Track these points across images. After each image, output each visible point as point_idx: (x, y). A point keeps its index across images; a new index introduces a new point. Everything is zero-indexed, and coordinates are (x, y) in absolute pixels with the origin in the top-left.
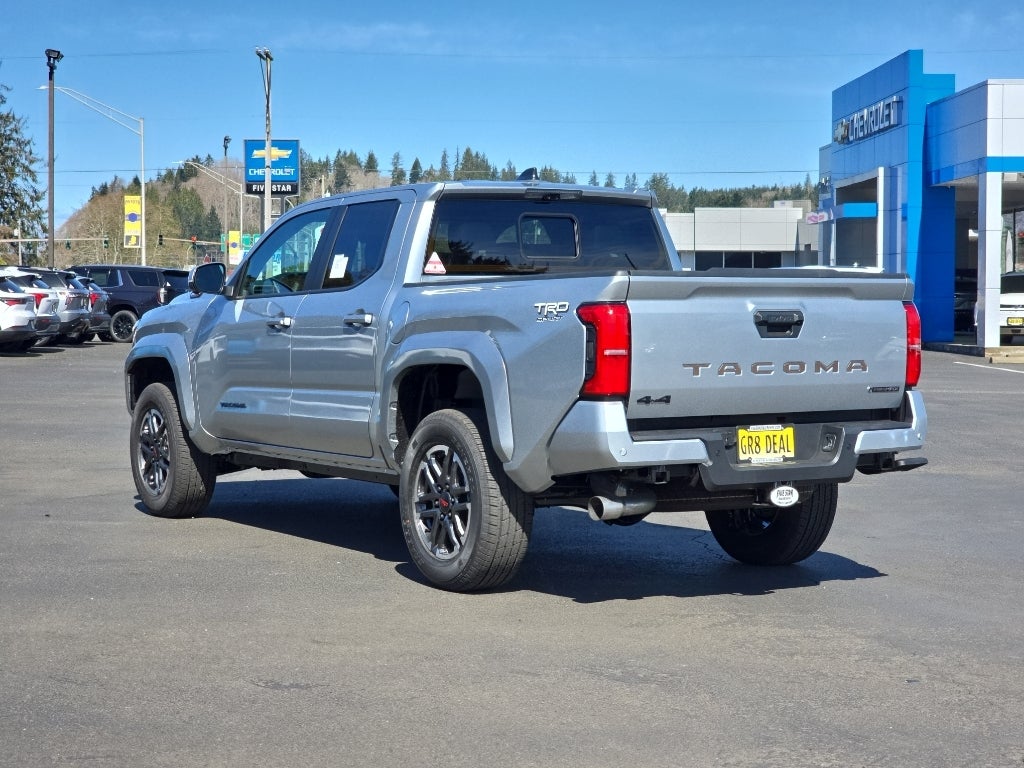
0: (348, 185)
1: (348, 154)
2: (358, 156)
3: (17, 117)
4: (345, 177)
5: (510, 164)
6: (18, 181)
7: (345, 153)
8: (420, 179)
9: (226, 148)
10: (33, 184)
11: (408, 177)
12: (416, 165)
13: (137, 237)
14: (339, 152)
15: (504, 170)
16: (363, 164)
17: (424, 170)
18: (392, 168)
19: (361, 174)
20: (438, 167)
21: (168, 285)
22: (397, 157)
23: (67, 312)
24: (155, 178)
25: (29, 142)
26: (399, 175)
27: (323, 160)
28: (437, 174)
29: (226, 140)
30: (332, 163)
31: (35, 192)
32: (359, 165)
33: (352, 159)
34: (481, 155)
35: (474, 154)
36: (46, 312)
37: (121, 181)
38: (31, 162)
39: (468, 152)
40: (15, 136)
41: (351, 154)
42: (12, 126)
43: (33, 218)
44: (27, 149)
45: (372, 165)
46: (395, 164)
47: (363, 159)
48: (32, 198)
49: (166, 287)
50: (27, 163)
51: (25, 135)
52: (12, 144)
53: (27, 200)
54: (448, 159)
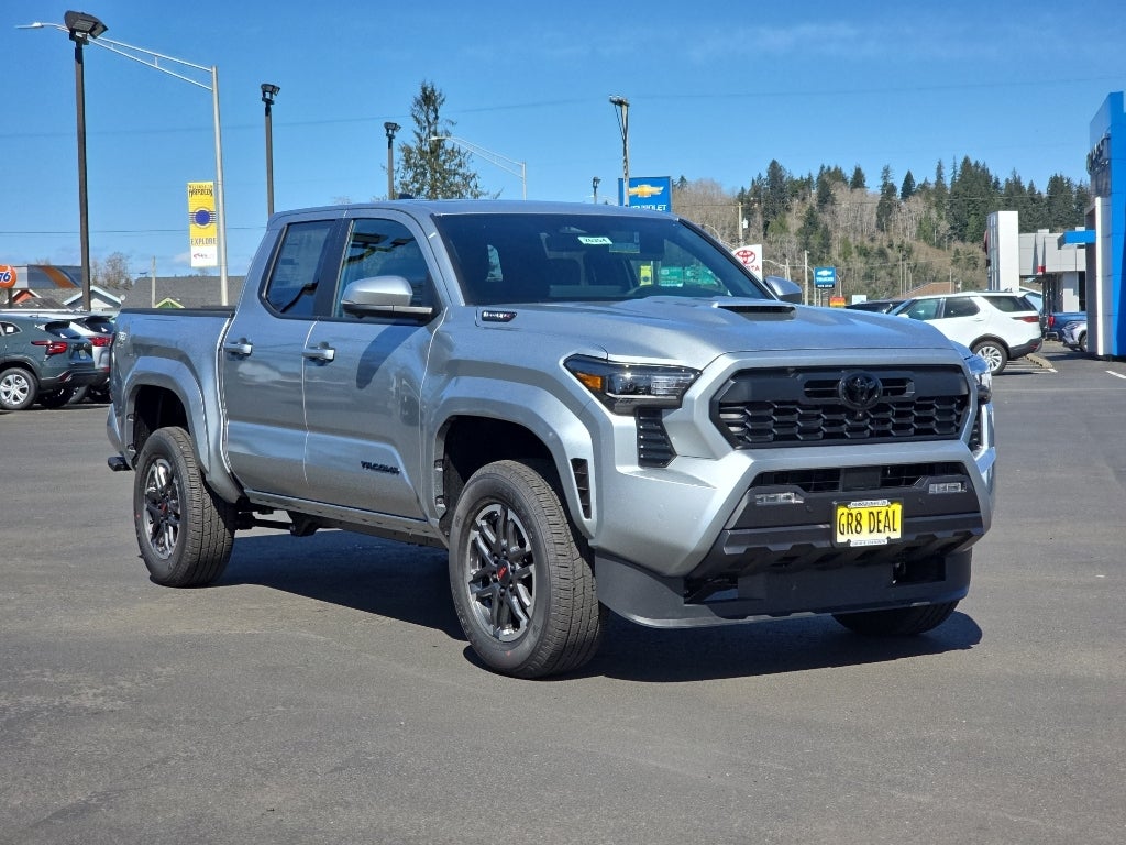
0: (833, 204)
1: (832, 169)
2: (844, 171)
3: (462, 151)
4: (829, 194)
5: (1014, 172)
7: (829, 169)
8: (913, 194)
9: (595, 188)
11: (899, 192)
12: (909, 179)
14: (823, 167)
15: (1007, 180)
16: (849, 180)
17: (917, 184)
18: (881, 183)
19: (847, 190)
20: (933, 179)
22: (886, 170)
25: (474, 177)
26: (889, 190)
27: (806, 177)
28: (933, 186)
30: (815, 179)
32: (845, 180)
33: (837, 175)
34: (981, 164)
35: (973, 163)
39: (966, 161)
40: (460, 171)
41: (836, 169)
42: (457, 161)
44: (472, 183)
45: (858, 181)
46: (885, 178)
47: (849, 174)
51: (469, 169)
52: (458, 179)
54: (944, 171)
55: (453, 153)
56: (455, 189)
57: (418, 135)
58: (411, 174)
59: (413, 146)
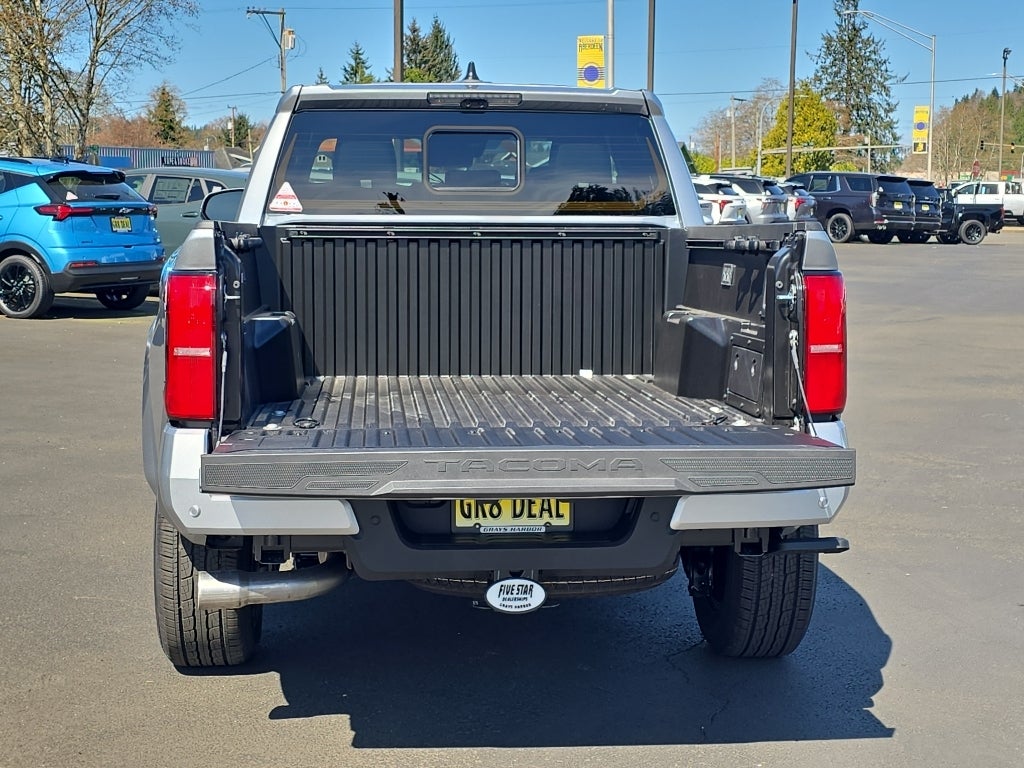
3: (876, 40)
6: (874, 96)
9: (1005, 59)
10: (887, 98)
13: (925, 144)
21: (881, 190)
23: (762, 217)
24: (1012, 89)
25: (885, 62)
29: (1006, 51)
31: (888, 104)
36: (729, 217)
37: (982, 92)
38: (886, 79)
40: (873, 57)
42: (872, 48)
43: (885, 128)
44: (883, 68)
48: (885, 110)
49: (879, 193)
50: (882, 81)
51: (883, 55)
52: (871, 64)
53: (882, 113)
55: (867, 43)
56: (868, 72)
57: (840, 26)
58: (831, 59)
59: (834, 35)
